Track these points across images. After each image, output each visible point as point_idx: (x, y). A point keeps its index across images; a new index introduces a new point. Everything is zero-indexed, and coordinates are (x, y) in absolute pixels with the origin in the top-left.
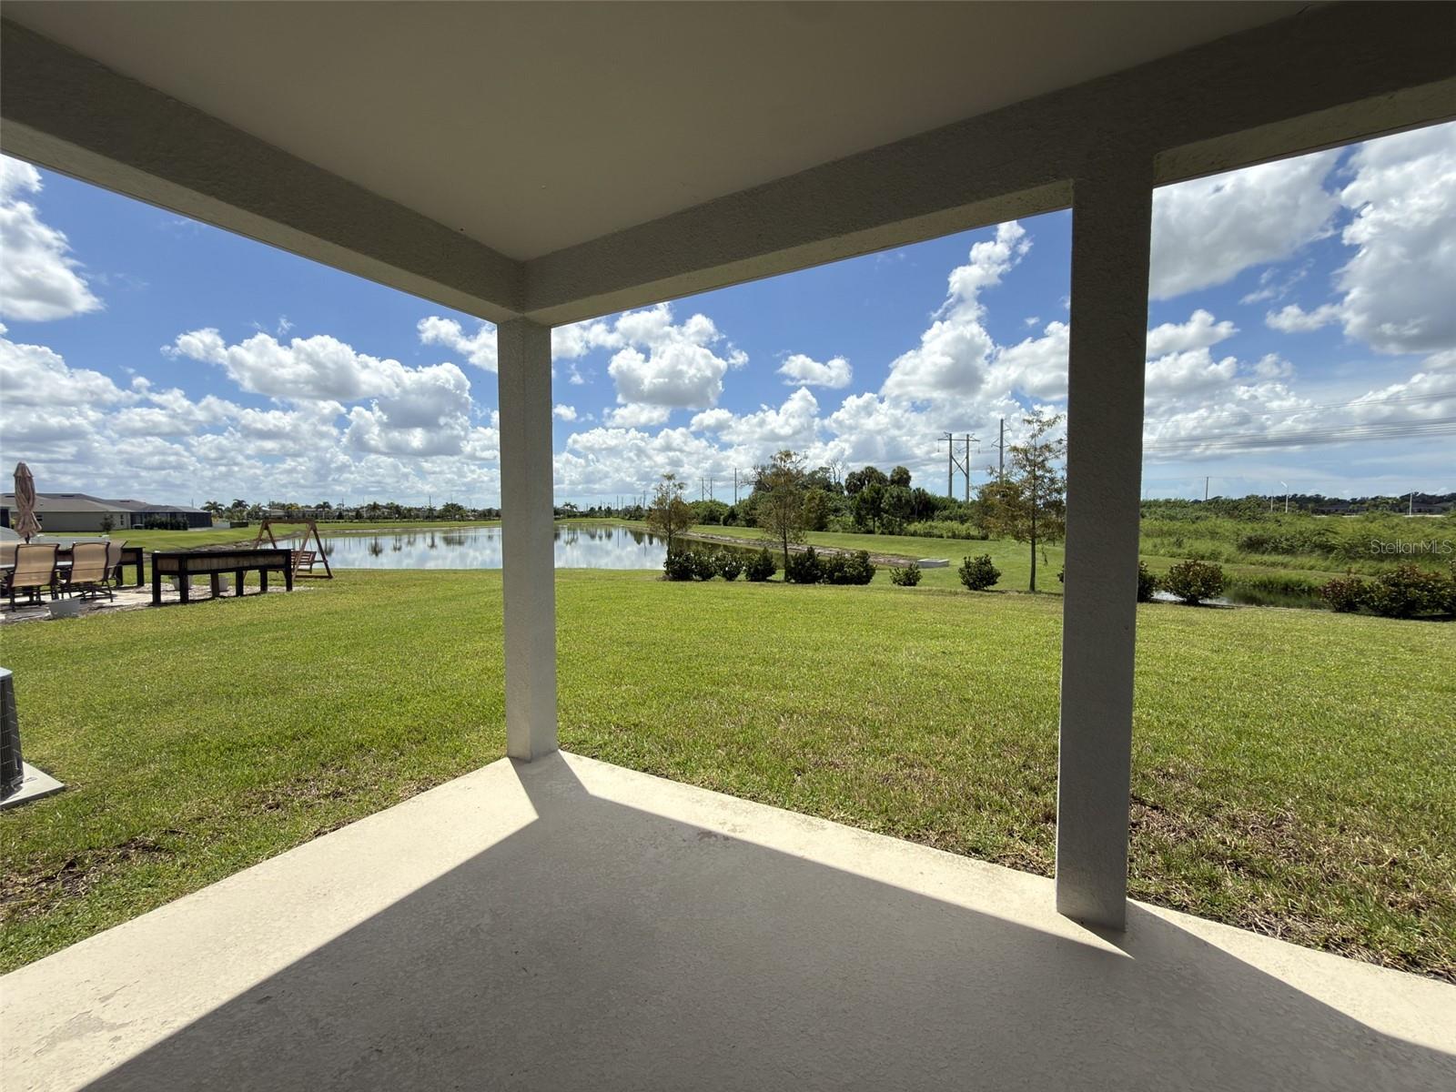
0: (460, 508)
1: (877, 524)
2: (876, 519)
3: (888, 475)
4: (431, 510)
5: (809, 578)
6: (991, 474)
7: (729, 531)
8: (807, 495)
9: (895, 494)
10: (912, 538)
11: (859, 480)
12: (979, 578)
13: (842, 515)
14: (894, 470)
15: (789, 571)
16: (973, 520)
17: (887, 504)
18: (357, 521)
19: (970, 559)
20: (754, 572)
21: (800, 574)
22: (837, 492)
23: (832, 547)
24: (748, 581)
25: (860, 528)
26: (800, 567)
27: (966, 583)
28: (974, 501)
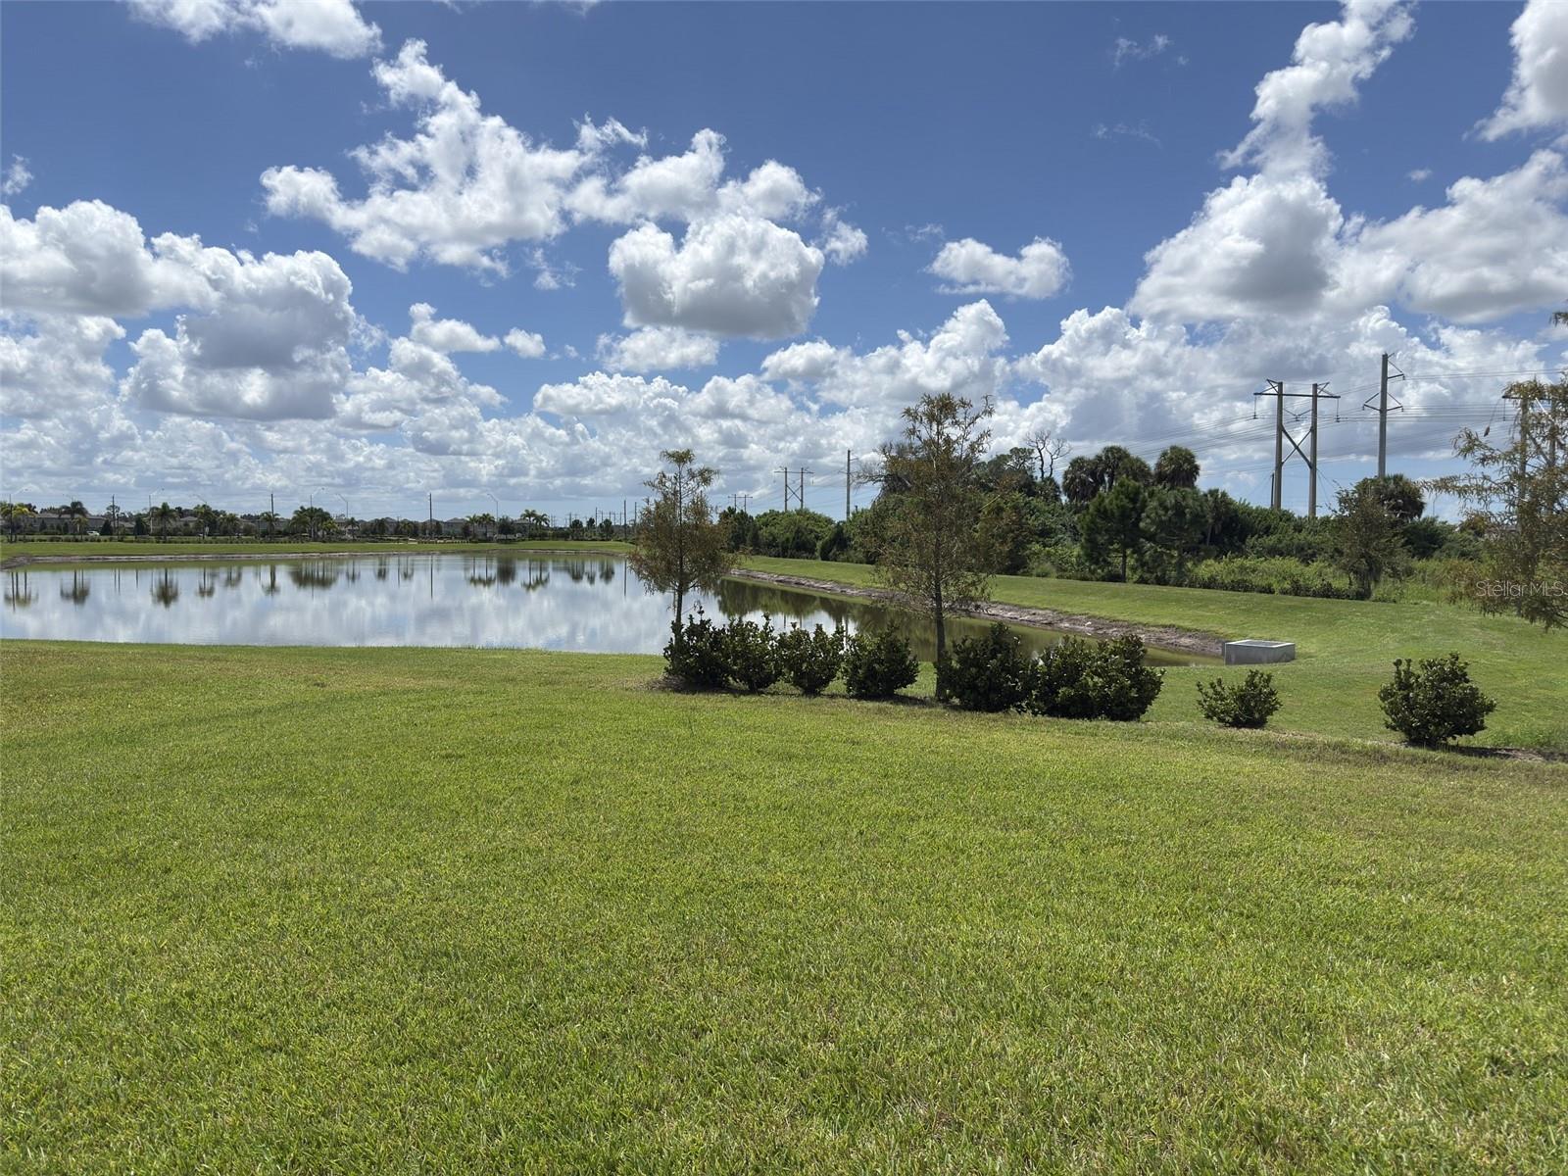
0: (324, 517)
1: (1131, 562)
2: (1128, 552)
3: (1152, 464)
4: (269, 518)
5: (995, 697)
6: (1469, 450)
7: (832, 571)
8: (987, 501)
9: (1170, 501)
10: (1207, 593)
11: (1093, 474)
12: (1435, 716)
13: (1056, 544)
14: (1164, 454)
15: (946, 679)
16: (1332, 557)
17: (1153, 522)
18: (132, 538)
19: (1409, 665)
20: (866, 678)
21: (973, 687)
22: (1046, 497)
23: (1037, 608)
24: (852, 697)
25: (1095, 570)
26: (973, 670)
27: (1400, 726)
28: (1328, 518)
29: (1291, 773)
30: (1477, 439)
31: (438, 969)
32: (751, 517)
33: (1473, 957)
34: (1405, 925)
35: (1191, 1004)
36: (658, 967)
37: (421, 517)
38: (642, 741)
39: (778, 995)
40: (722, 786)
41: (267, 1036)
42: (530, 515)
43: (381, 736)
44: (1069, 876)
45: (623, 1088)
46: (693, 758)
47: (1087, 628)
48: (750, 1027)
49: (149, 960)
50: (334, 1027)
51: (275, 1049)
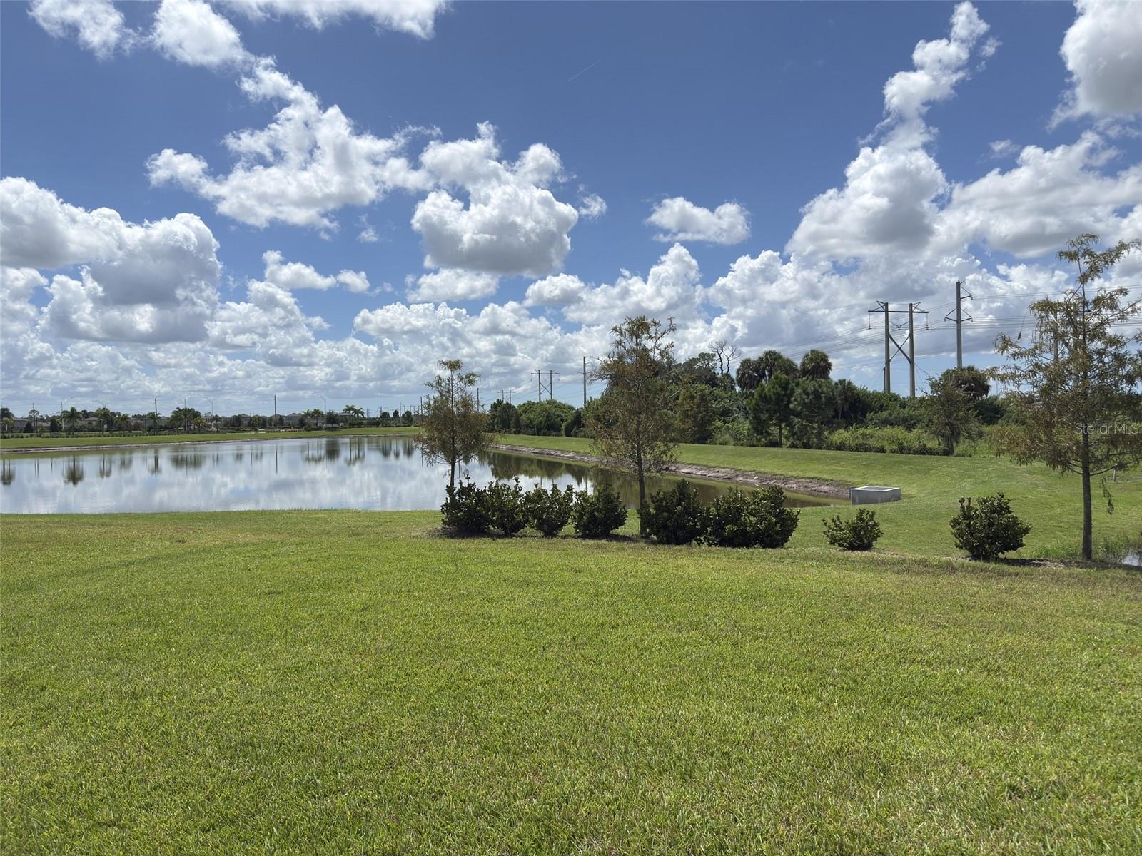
0: (195, 415)
1: (785, 432)
2: (783, 425)
3: (798, 362)
4: (153, 417)
5: (680, 533)
6: (1003, 349)
7: (573, 444)
9: (810, 389)
10: (839, 453)
11: (757, 370)
12: (989, 537)
13: (733, 421)
14: (807, 355)
15: (646, 521)
16: (927, 426)
17: (799, 404)
18: (48, 434)
19: (970, 502)
20: (589, 522)
21: (665, 527)
22: (725, 388)
23: (719, 467)
24: (580, 537)
25: (760, 439)
26: (666, 514)
27: (965, 546)
28: (924, 398)
29: (888, 583)
30: (1009, 341)
31: (244, 756)
32: (514, 407)
33: (1003, 712)
34: (958, 691)
35: (801, 755)
36: (411, 748)
37: (267, 413)
38: (418, 576)
39: (498, 765)
40: (474, 608)
41: (106, 813)
42: (349, 409)
43: (222, 579)
44: (721, 664)
45: (374, 841)
46: (455, 588)
47: (755, 480)
48: (475, 789)
49: (20, 758)
50: (158, 805)
51: (109, 824)
